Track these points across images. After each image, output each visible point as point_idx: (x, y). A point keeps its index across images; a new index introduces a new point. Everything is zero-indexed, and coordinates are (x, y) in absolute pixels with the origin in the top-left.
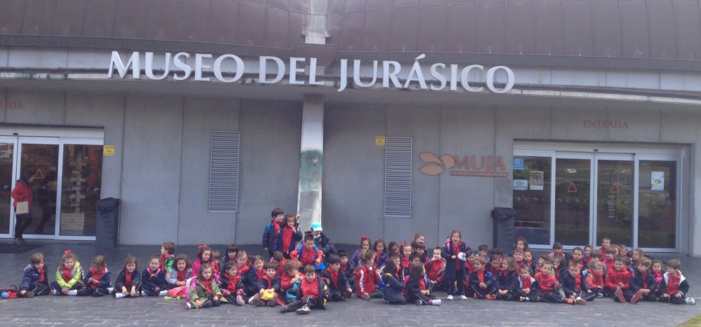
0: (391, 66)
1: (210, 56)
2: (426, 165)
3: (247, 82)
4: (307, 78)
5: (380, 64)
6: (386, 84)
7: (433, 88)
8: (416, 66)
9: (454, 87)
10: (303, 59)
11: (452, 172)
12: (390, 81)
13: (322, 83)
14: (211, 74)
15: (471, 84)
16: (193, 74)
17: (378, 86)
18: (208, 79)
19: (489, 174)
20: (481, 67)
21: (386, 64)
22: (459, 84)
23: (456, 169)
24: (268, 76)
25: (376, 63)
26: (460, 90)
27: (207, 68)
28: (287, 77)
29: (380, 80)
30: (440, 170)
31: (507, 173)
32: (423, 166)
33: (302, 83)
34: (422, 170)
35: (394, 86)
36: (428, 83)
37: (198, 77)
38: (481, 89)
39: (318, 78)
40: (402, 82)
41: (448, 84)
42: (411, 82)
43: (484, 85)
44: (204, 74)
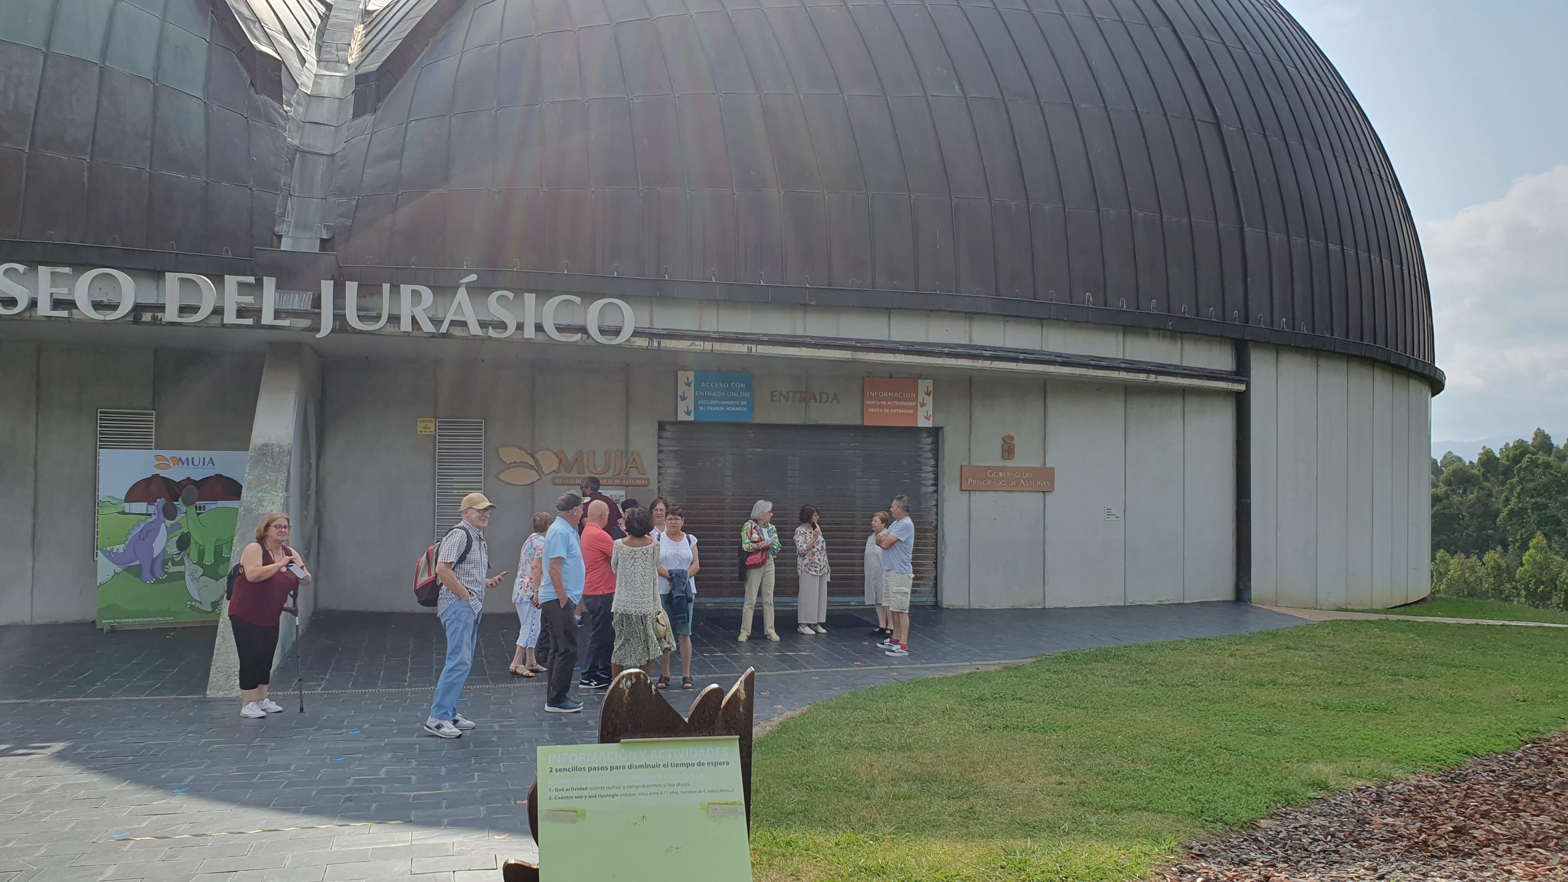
0: (416, 294)
1: (67, 270)
2: (509, 469)
3: (144, 319)
4: (256, 313)
5: (395, 289)
6: (406, 325)
7: (492, 333)
8: (462, 295)
9: (529, 333)
10: (251, 279)
11: (554, 478)
12: (414, 320)
13: (286, 323)
14: (70, 304)
15: (560, 329)
16: (33, 304)
17: (391, 329)
18: (64, 314)
19: (617, 482)
20: (577, 300)
21: (406, 290)
22: (539, 328)
23: (563, 474)
24: (184, 310)
25: (386, 287)
26: (541, 337)
27: (62, 292)
28: (218, 311)
29: (394, 319)
30: (533, 476)
31: (648, 479)
32: (503, 471)
33: (249, 321)
34: (501, 476)
35: (421, 328)
36: (483, 325)
37: (44, 309)
38: (578, 337)
39: (278, 314)
40: (437, 322)
41: (520, 327)
42: (453, 323)
43: (583, 330)
44: (57, 304)
